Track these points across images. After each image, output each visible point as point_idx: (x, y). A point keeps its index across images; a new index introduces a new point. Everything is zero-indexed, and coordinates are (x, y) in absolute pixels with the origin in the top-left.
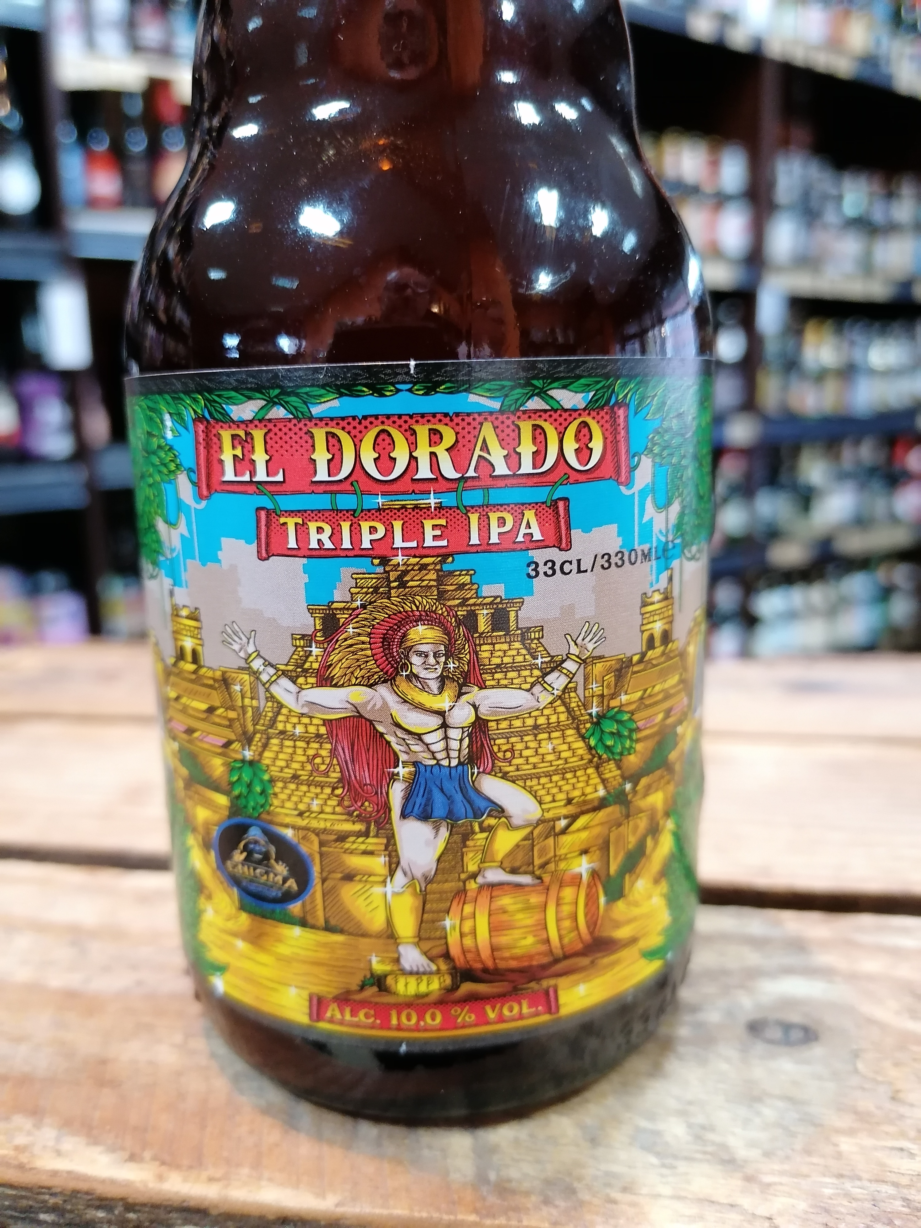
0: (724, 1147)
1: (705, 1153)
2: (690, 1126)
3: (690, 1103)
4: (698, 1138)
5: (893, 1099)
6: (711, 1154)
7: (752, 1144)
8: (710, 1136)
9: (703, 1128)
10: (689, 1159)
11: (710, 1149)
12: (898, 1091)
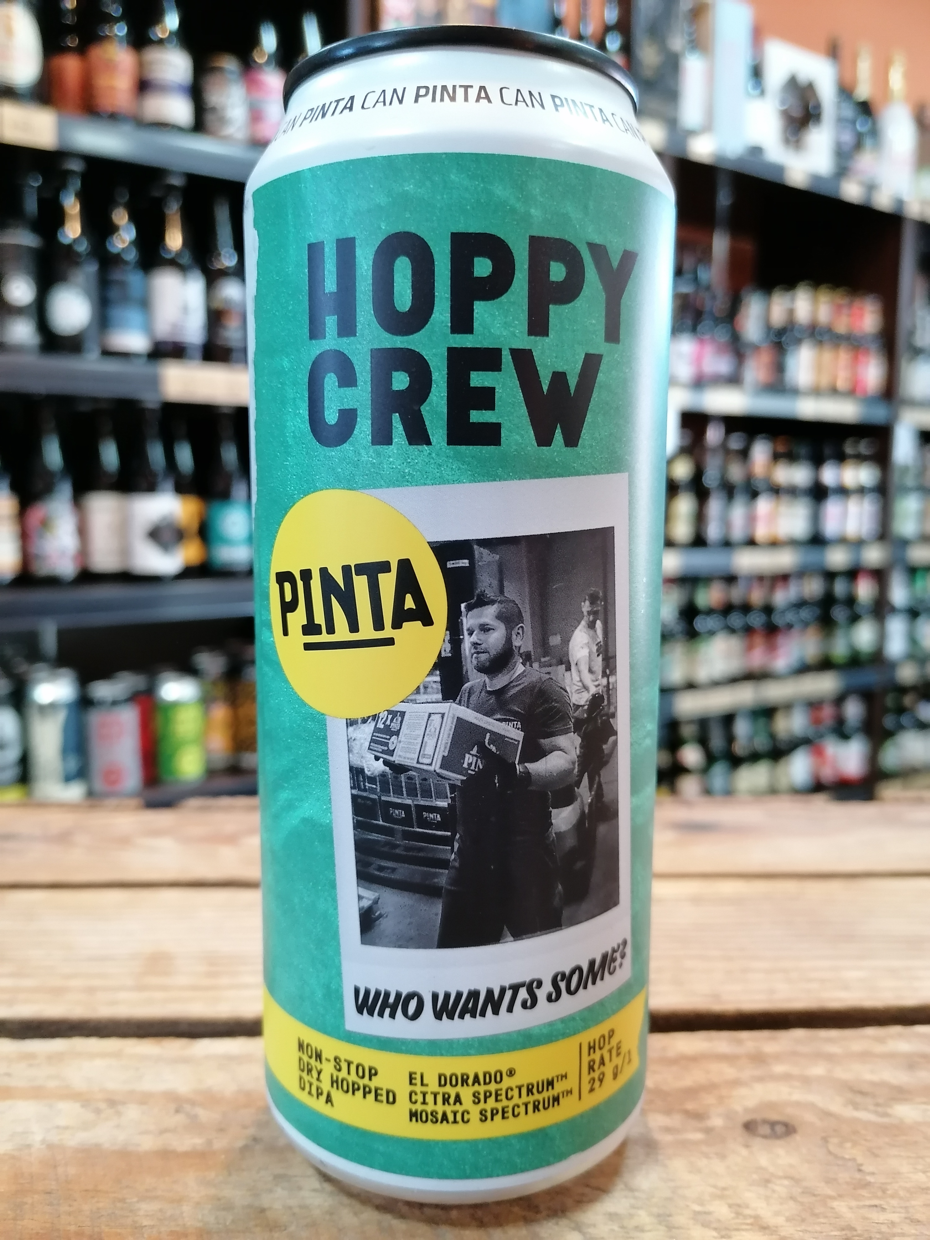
0: (757, 1217)
1: (748, 1224)
2: (730, 1206)
3: (724, 1189)
4: (738, 1214)
5: (860, 1170)
6: (751, 1224)
7: (777, 1214)
8: (747, 1212)
9: (739, 1206)
10: (737, 1230)
11: (749, 1221)
12: (861, 1165)
